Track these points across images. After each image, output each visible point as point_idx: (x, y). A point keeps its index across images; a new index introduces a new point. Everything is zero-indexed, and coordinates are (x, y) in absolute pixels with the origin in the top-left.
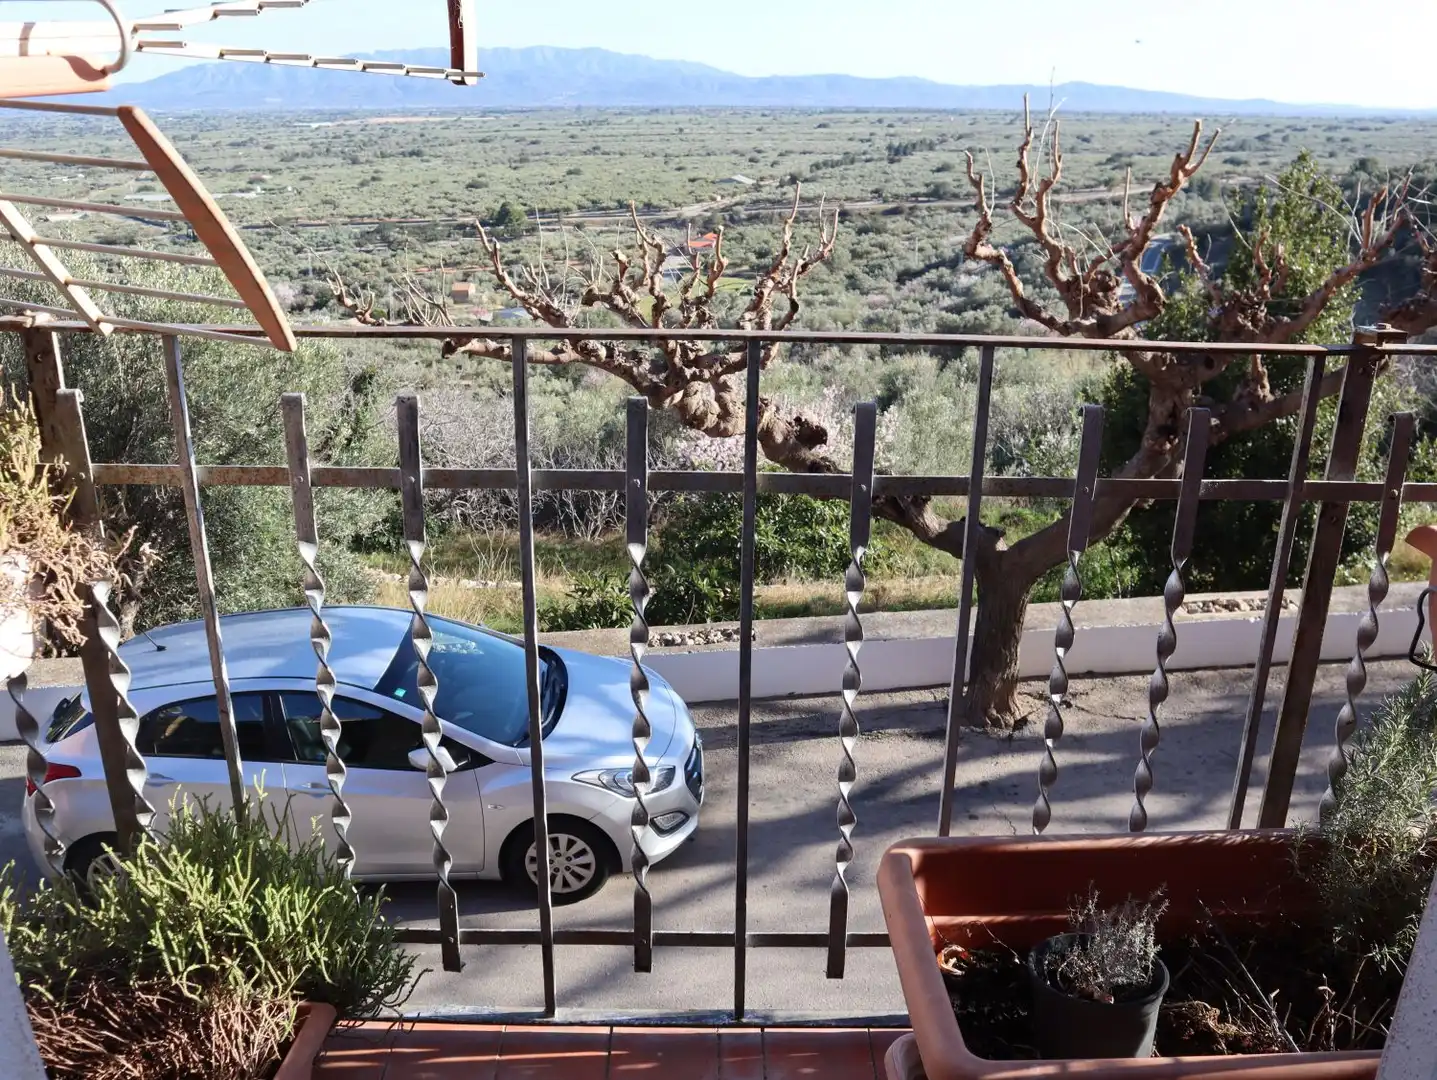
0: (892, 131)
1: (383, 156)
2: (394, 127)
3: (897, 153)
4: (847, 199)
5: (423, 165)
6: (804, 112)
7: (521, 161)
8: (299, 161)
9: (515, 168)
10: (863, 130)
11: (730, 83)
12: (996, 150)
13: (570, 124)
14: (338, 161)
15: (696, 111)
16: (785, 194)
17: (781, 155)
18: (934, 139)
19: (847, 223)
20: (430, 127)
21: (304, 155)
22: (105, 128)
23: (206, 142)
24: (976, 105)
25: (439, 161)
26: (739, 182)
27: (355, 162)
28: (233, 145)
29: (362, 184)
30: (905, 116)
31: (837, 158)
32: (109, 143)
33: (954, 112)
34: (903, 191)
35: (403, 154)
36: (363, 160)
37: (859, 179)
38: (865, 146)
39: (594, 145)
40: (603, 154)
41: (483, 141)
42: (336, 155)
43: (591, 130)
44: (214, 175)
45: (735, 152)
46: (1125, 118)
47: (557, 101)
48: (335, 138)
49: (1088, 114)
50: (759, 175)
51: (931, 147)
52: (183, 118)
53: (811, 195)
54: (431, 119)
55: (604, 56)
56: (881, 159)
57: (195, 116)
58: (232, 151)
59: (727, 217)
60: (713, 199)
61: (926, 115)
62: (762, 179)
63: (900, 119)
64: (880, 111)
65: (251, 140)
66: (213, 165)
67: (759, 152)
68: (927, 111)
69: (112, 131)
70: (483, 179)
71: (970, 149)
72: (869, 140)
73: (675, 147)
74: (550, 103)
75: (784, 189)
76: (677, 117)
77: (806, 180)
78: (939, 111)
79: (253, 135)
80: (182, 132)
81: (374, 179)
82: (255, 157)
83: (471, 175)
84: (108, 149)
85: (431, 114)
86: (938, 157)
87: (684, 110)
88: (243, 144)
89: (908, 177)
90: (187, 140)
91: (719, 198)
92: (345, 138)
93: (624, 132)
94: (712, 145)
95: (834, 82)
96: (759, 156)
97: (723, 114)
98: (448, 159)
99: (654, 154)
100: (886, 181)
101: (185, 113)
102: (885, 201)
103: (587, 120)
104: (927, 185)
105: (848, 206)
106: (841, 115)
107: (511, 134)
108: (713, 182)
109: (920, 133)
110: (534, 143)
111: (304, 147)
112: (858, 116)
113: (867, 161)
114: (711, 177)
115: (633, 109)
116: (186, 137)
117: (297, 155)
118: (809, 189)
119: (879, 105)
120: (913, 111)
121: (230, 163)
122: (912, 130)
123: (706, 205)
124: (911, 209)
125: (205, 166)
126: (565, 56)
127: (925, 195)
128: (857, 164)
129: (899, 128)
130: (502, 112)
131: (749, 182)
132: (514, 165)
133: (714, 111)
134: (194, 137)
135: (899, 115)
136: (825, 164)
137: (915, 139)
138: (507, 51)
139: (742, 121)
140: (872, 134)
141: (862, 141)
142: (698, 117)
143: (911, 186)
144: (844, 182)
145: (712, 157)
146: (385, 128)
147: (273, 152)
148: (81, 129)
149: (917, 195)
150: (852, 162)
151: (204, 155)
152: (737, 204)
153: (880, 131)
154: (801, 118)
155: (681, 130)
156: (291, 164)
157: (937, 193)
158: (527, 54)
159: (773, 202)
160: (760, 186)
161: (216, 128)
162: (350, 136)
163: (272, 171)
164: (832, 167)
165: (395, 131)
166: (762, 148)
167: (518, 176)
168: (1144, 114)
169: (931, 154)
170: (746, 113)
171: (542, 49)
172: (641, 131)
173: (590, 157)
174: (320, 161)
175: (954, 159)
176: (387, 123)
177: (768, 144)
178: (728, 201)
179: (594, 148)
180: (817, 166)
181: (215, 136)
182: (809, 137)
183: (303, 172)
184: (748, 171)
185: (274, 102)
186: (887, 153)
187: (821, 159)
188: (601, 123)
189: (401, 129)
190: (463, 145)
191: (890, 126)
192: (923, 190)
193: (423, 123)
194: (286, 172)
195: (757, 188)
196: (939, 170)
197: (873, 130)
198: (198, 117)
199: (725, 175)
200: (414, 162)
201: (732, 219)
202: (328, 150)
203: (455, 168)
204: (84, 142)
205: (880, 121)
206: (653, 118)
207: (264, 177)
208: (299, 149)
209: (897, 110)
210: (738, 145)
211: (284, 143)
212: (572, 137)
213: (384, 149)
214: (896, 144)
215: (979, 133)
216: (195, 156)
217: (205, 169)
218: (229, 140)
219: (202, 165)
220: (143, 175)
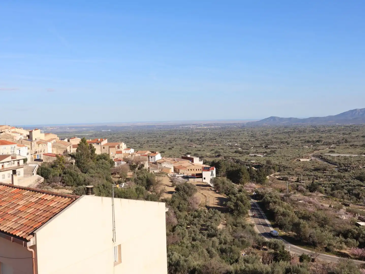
22: (321, 130)
23: (354, 136)
28: (363, 137)
32: (322, 135)
44: (355, 147)
52: (347, 127)
57: (351, 126)
58: (362, 139)
66: (356, 143)
69: (323, 131)
80: (346, 132)
84: (321, 137)
90: (347, 134)
101: (347, 125)
116: (347, 133)
121: (362, 143)
125: (353, 144)
134: (350, 134)
148: (314, 130)
151: (353, 140)
161: (358, 130)
181: (357, 133)
204: (314, 134)
216: (349, 140)
217: (353, 145)
218: (362, 135)
219: (351, 144)
220: (332, 146)
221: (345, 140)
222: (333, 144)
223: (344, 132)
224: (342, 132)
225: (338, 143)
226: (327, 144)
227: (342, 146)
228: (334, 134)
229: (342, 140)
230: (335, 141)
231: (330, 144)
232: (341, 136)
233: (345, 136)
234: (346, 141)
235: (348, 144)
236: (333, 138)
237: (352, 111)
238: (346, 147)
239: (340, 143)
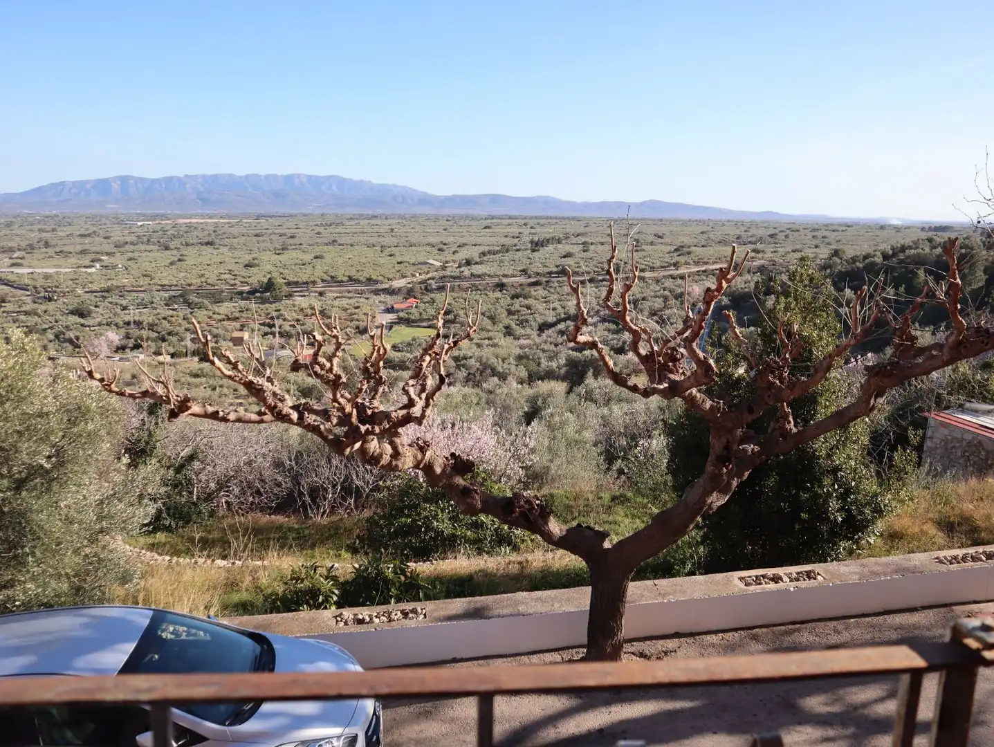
0: (533, 231)
1: (187, 245)
2: (195, 225)
3: (537, 245)
4: (505, 276)
5: (215, 252)
6: (474, 218)
7: (283, 249)
8: (127, 247)
9: (278, 254)
10: (515, 230)
11: (425, 199)
12: (602, 244)
13: (317, 225)
14: (157, 247)
15: (403, 217)
16: (463, 272)
17: (459, 246)
18: (561, 236)
19: (504, 292)
20: (220, 226)
21: (132, 243)
23: (63, 234)
24: (588, 215)
25: (226, 249)
26: (431, 264)
27: (167, 248)
28: (81, 236)
29: (172, 264)
30: (542, 221)
31: (497, 248)
33: (573, 219)
34: (541, 270)
35: (201, 244)
36: (172, 247)
37: (512, 263)
38: (516, 241)
39: (333, 239)
40: (340, 245)
41: (257, 235)
42: (154, 244)
43: (331, 229)
44: (67, 256)
45: (428, 244)
46: (685, 223)
47: (309, 209)
48: (153, 232)
49: (661, 220)
50: (444, 259)
51: (559, 241)
52: (47, 217)
53: (480, 272)
54: (221, 221)
55: (341, 182)
56: (526, 249)
57: (56, 216)
58: (79, 240)
59: (423, 288)
60: (414, 276)
61: (555, 221)
62: (447, 262)
63: (538, 223)
64: (525, 218)
65: (94, 232)
66: (66, 249)
67: (445, 244)
68: (556, 218)
70: (256, 261)
71: (584, 243)
72: (517, 237)
73: (388, 240)
74: (304, 211)
75: (462, 269)
76: (389, 221)
77: (476, 263)
78: (564, 218)
79: (96, 229)
80: (45, 226)
81: (180, 260)
82: (97, 244)
83: (248, 258)
85: (221, 217)
86: (564, 248)
87: (393, 217)
88: (89, 235)
89: (544, 261)
90: (47, 232)
91: (418, 275)
92: (161, 233)
93: (354, 230)
94: (413, 240)
95: (495, 199)
96: (445, 247)
97: (421, 220)
98: (232, 248)
99: (374, 246)
100: (530, 264)
101: (47, 213)
102: (529, 277)
103: (329, 223)
104: (557, 266)
105: (505, 280)
106: (499, 221)
107: (276, 231)
108: (413, 264)
109: (552, 232)
110: (292, 237)
111: (133, 238)
112: (510, 221)
113: (518, 250)
114: (412, 261)
115: (361, 215)
116: (48, 229)
117: (127, 243)
118: (478, 269)
119: (525, 214)
120: (547, 218)
121: (79, 248)
122: (548, 230)
123: (409, 280)
124: (547, 282)
125: (61, 250)
126: (316, 181)
127: (556, 273)
128: (511, 252)
129: (538, 230)
130: (271, 217)
131: (440, 264)
132: (277, 252)
133: (414, 217)
134: (54, 230)
135: (538, 221)
136: (489, 252)
137: (548, 236)
138: (275, 176)
139: (433, 224)
140: (520, 233)
141: (513, 237)
142: (404, 221)
143: (547, 267)
144: (502, 264)
145: (413, 248)
146: (189, 226)
147: (109, 241)
149: (550, 273)
150: (507, 251)
151: (60, 243)
152: (429, 279)
153: (526, 231)
154: (472, 223)
155: (392, 230)
156: (121, 250)
157: (563, 272)
158: (289, 178)
159: (454, 278)
160: (446, 267)
161: (70, 224)
162: (164, 231)
163: (108, 254)
164: (494, 254)
165: (195, 228)
166: (447, 242)
167: (281, 259)
168: (696, 221)
169: (560, 246)
170: (436, 219)
171: (299, 175)
172: (365, 231)
173: (330, 247)
174: (143, 247)
175: (575, 249)
176: (190, 223)
177: (451, 239)
178: (423, 277)
179: (333, 241)
180: (484, 254)
181: (69, 230)
182: (479, 234)
183: (131, 255)
184: (437, 257)
185: (112, 207)
186: (530, 245)
187: (487, 249)
188: (337, 225)
189: (201, 226)
190: (243, 238)
191: (532, 228)
192: (555, 269)
193: (216, 223)
194: (118, 255)
195: (444, 268)
196: (565, 257)
197: (521, 230)
198: (58, 216)
199: (421, 259)
200: (209, 249)
201: (426, 289)
202: (148, 241)
203: (237, 254)
205: (525, 224)
206: (374, 222)
207: (103, 258)
208: (128, 239)
209: (536, 218)
210: (432, 240)
211: (118, 235)
212: (318, 233)
213: (188, 240)
214: (536, 239)
215: (591, 232)
216: (53, 243)
217: (60, 252)
218: (79, 233)
219: (58, 249)
220: (15, 255)
221: (43, 242)
222: (19, 250)
223: (40, 227)
224: (37, 227)
225: (31, 248)
226: (6, 251)
227: (37, 254)
228: (19, 232)
229: (38, 242)
230: (23, 244)
231: (11, 250)
232: (35, 236)
233: (44, 235)
234: (47, 245)
235: (49, 250)
236: (17, 239)
237: (54, 186)
238: (47, 255)
239: (33, 249)
